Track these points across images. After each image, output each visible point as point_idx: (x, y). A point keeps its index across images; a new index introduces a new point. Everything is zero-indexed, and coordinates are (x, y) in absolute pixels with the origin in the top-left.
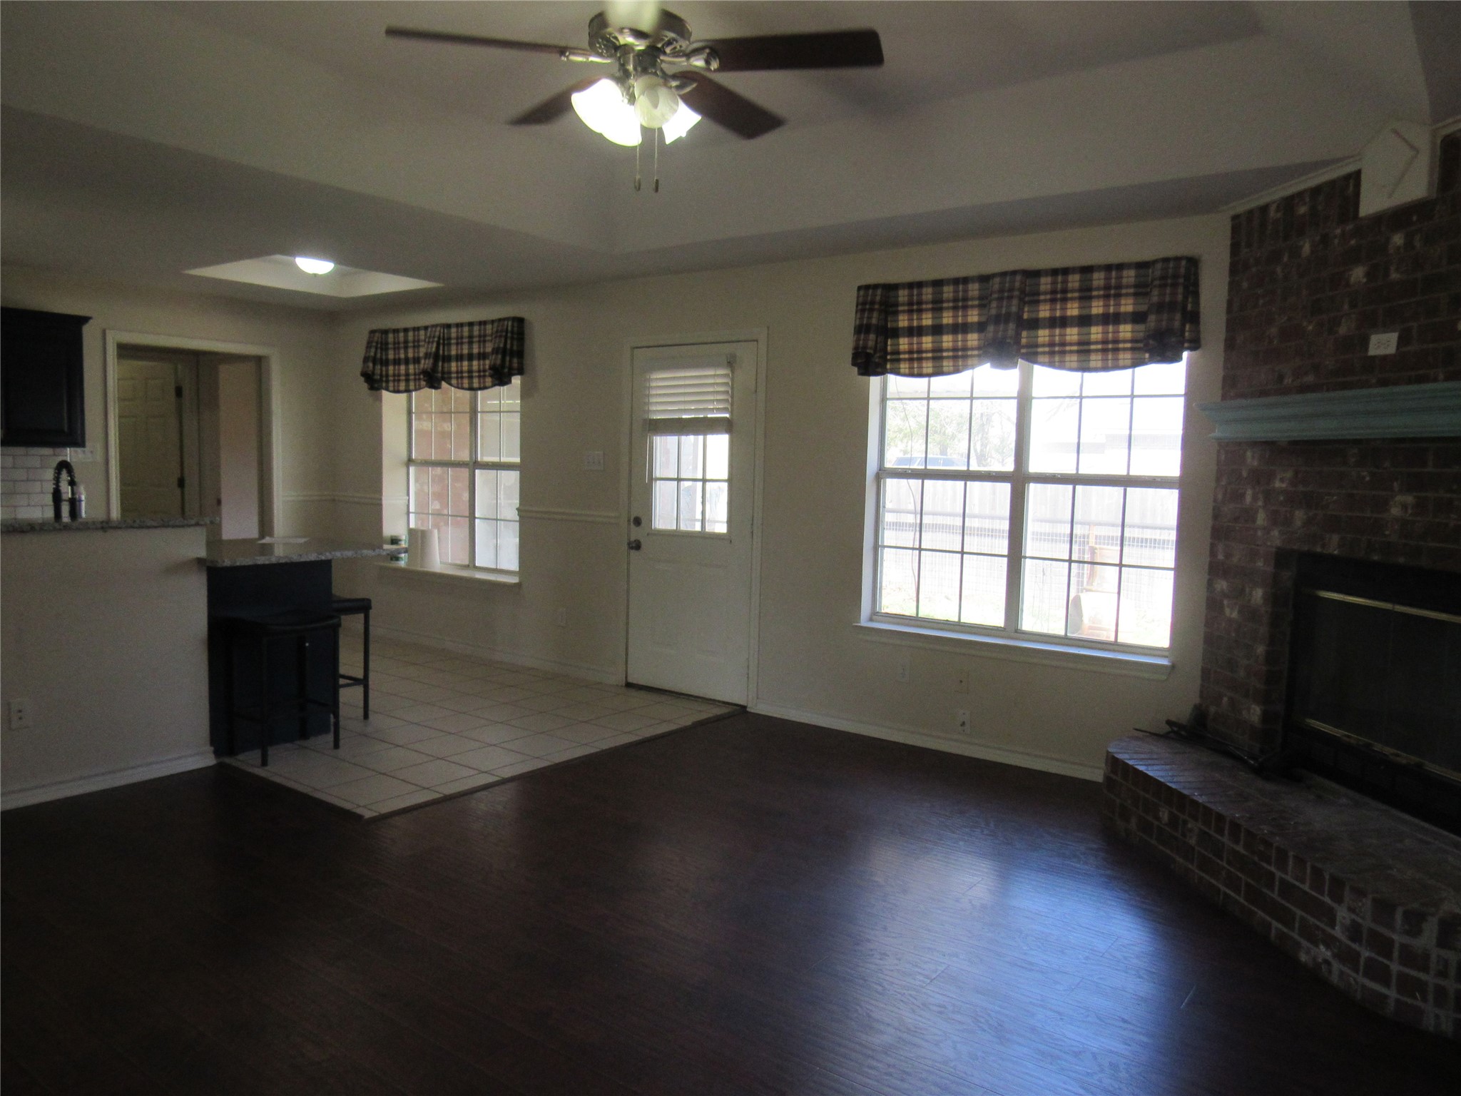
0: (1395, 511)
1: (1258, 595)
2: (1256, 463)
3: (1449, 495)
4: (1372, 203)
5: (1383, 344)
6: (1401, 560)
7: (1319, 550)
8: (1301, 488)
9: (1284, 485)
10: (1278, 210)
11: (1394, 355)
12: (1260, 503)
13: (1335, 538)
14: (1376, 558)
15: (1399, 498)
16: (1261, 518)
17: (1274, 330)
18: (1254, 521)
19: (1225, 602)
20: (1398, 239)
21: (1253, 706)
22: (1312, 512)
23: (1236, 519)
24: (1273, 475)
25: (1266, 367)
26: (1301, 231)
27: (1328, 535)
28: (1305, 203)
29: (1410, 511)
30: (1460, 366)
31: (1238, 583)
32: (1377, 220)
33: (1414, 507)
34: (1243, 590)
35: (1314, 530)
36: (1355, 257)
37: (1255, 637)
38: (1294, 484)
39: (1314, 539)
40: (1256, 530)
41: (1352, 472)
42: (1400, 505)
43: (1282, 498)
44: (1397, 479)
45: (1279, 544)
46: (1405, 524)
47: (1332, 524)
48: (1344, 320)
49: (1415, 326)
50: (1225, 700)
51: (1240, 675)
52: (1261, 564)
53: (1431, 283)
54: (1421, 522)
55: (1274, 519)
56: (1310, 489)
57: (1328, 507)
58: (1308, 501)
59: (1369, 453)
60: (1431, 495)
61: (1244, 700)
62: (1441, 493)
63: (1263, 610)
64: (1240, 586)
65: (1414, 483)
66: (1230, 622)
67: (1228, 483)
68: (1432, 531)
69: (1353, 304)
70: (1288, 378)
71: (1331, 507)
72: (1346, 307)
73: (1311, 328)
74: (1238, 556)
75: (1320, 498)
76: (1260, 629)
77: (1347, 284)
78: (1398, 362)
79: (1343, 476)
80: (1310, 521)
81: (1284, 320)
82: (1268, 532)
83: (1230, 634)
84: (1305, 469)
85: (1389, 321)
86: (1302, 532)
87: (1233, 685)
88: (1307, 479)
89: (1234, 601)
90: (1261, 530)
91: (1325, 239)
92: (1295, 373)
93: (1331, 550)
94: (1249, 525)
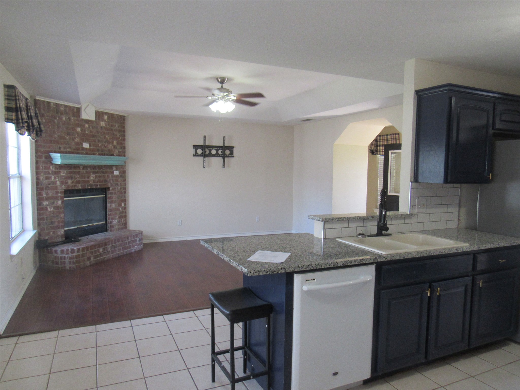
0: (92, 178)
1: (60, 202)
2: (54, 169)
5: (86, 145)
6: (94, 187)
7: (76, 188)
8: (69, 175)
9: (64, 175)
10: (54, 105)
11: (89, 148)
12: (57, 179)
16: (58, 183)
17: (56, 136)
18: (56, 184)
19: (48, 207)
20: (87, 125)
21: (61, 230)
22: (73, 180)
23: (49, 184)
24: (60, 172)
25: (55, 145)
26: (62, 114)
27: (78, 185)
28: (63, 107)
29: (94, 178)
30: (100, 152)
31: (52, 201)
32: (82, 120)
33: (95, 177)
34: (54, 202)
35: (74, 184)
36: (78, 125)
37: (59, 213)
38: (67, 174)
39: (74, 186)
40: (57, 187)
41: (82, 171)
42: (92, 177)
43: (64, 178)
44: (91, 172)
45: (65, 189)
46: (94, 180)
47: (78, 182)
48: (76, 138)
49: (92, 143)
50: (51, 233)
51: (56, 224)
52: (59, 195)
53: (94, 136)
54: (97, 180)
55: (62, 183)
56: (72, 175)
57: (77, 179)
58: (71, 178)
59: (85, 167)
60: (98, 175)
61: (58, 230)
62: (100, 174)
63: (62, 206)
64: (53, 202)
65: (95, 173)
66: (50, 212)
67: (44, 175)
68: (99, 181)
69: (78, 136)
70: (62, 149)
71: (78, 178)
72: (77, 136)
73: (67, 138)
74: (51, 194)
75: (75, 177)
76: (61, 211)
77: (76, 131)
78: (89, 150)
79: (79, 172)
80: (73, 182)
81: (59, 134)
82: (61, 186)
83: (51, 215)
84: (69, 170)
85: (87, 141)
86: (71, 185)
87: (54, 228)
88: (70, 173)
89: (51, 206)
90: (59, 186)
91: (69, 119)
92: (65, 148)
93: (79, 188)
94: (54, 185)
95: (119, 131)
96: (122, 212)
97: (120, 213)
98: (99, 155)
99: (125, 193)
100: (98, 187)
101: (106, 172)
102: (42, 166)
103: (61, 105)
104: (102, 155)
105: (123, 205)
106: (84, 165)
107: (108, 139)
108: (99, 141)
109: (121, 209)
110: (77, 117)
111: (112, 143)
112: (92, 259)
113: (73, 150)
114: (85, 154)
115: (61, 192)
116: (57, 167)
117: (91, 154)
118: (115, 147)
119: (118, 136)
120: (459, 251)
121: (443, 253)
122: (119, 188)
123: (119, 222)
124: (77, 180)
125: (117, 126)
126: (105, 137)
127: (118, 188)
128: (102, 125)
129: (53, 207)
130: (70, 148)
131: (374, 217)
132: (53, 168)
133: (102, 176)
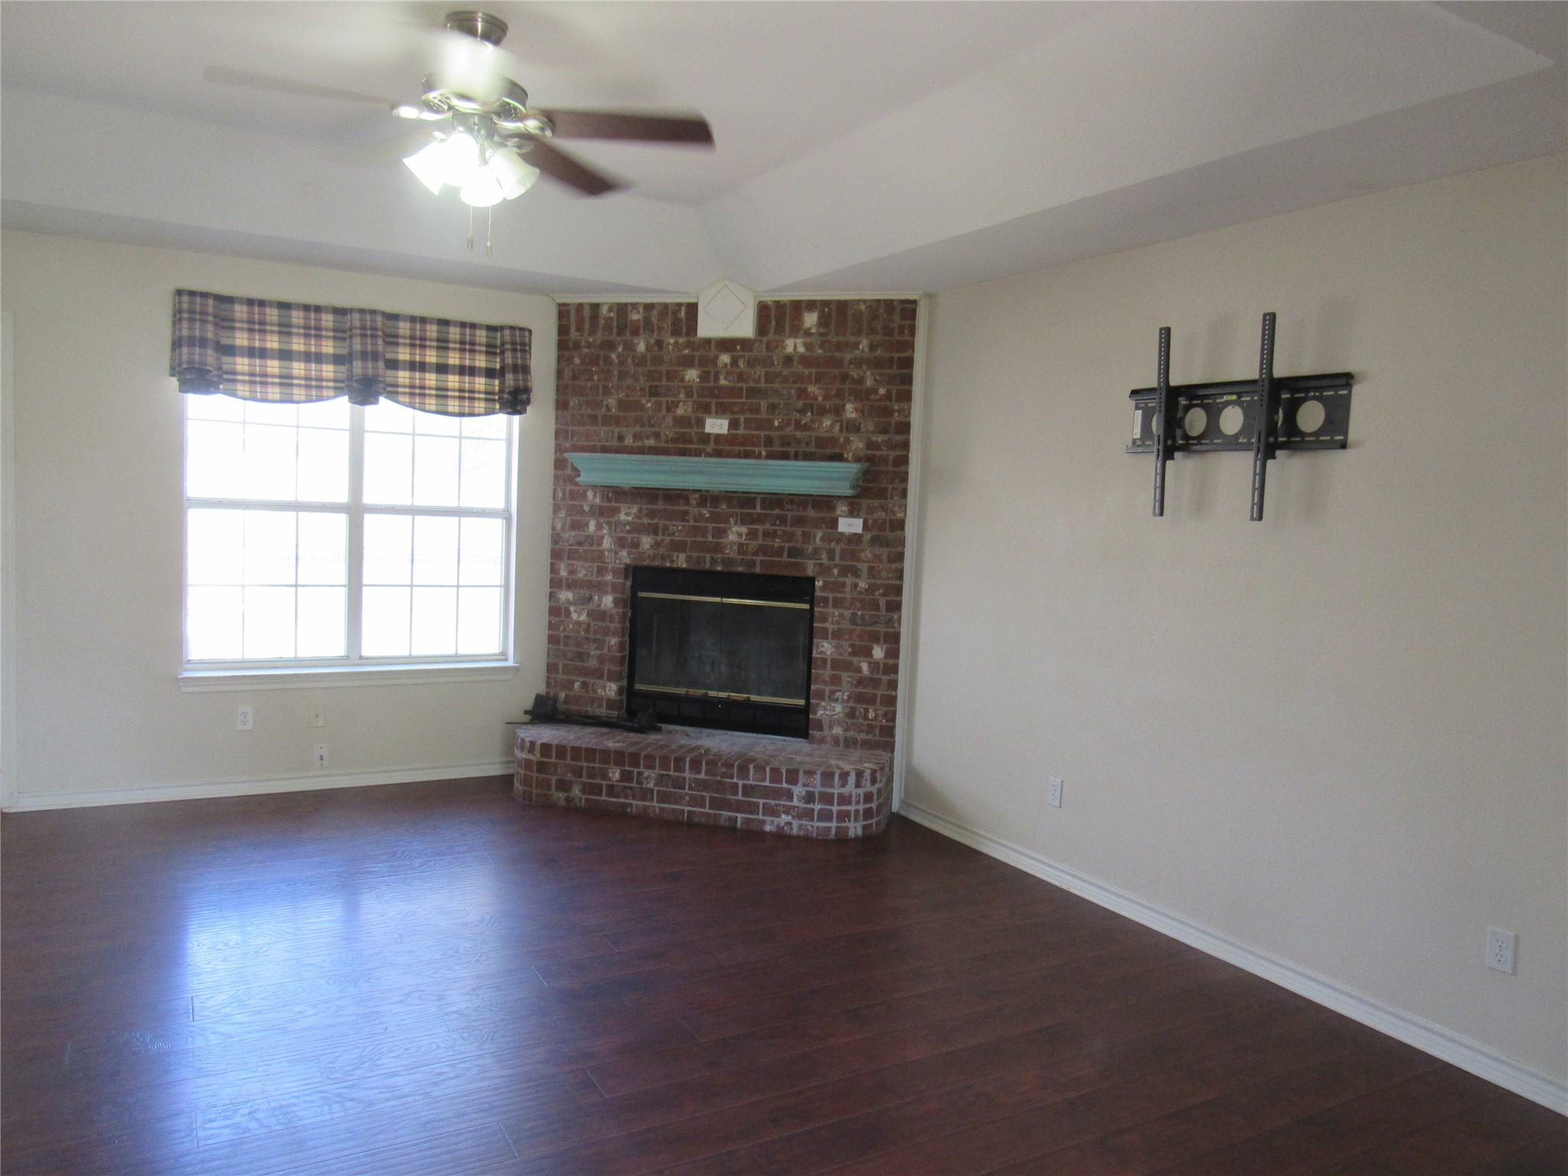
0: (732, 537)
1: (608, 601)
2: (598, 501)
3: (773, 528)
4: (708, 328)
5: (717, 425)
6: (740, 569)
7: (668, 565)
8: (646, 521)
9: (630, 519)
10: (610, 310)
11: (727, 435)
12: (605, 531)
13: (682, 556)
14: (719, 568)
15: (734, 529)
16: (607, 543)
17: (612, 401)
18: (600, 544)
19: (572, 609)
20: (725, 358)
21: (608, 684)
22: (659, 538)
23: (580, 544)
24: (617, 510)
25: (605, 428)
26: (635, 332)
27: (675, 554)
28: (639, 313)
29: (744, 537)
30: (777, 448)
31: (585, 593)
32: (707, 342)
33: (747, 535)
34: (590, 598)
35: (661, 550)
36: (688, 363)
37: (606, 632)
38: (639, 518)
39: (663, 557)
40: (602, 552)
41: (694, 511)
42: (736, 533)
43: (628, 528)
44: (732, 516)
45: (628, 562)
46: (741, 546)
47: (678, 546)
48: (681, 404)
49: (742, 418)
50: (577, 685)
51: (593, 663)
52: (609, 577)
53: (753, 392)
54: (754, 544)
55: (621, 543)
56: (656, 521)
57: (674, 534)
58: (654, 530)
59: (707, 498)
60: (760, 527)
61: (598, 682)
62: (768, 526)
63: (614, 611)
64: (587, 595)
65: (745, 520)
66: (579, 623)
67: (567, 515)
68: (762, 550)
69: (689, 395)
70: (629, 441)
71: (677, 534)
72: (682, 396)
73: (649, 405)
74: (583, 572)
75: (666, 528)
76: (612, 626)
77: (682, 380)
78: (729, 439)
79: (686, 513)
80: (657, 544)
81: (622, 395)
82: (616, 553)
83: (579, 633)
84: (649, 507)
85: (722, 410)
86: (651, 552)
87: (585, 672)
88: (651, 514)
89: (582, 607)
90: (608, 551)
91: (659, 344)
92: (636, 437)
93: (679, 565)
94: (594, 548)
95: (877, 364)
96: (874, 683)
97: (860, 682)
98: (771, 456)
99: (895, 607)
100: (758, 570)
101: (799, 521)
102: (564, 491)
103: (634, 306)
104: (785, 456)
105: (878, 653)
106: (707, 491)
107: (815, 398)
108: (773, 408)
109: (865, 667)
110: (687, 334)
111: (838, 411)
112: (576, 791)
113: (667, 442)
114: (711, 455)
116: (608, 494)
117: (738, 456)
118: (853, 427)
119: (869, 383)
122: (863, 585)
123: (851, 714)
124: (672, 538)
125: (864, 344)
126: (802, 393)
127: (856, 586)
128: (790, 349)
129: (586, 611)
130: (657, 435)
132: (595, 496)
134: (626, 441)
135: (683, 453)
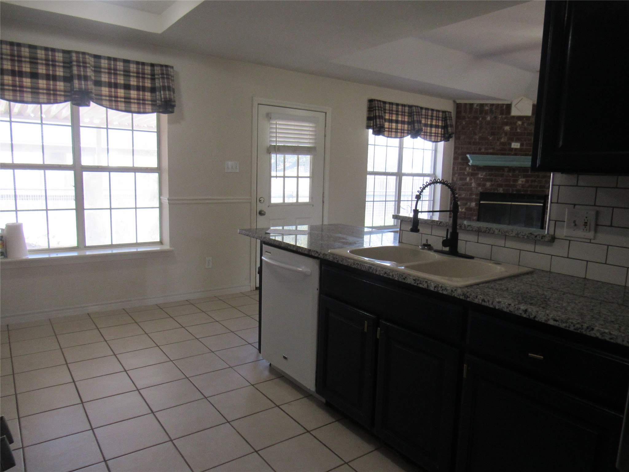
0: (520, 182)
1: (473, 204)
2: (470, 171)
3: (535, 179)
4: (515, 112)
5: (516, 145)
6: (522, 193)
7: (496, 192)
9: (482, 177)
10: (477, 106)
11: (519, 148)
12: (473, 181)
13: (501, 189)
14: (515, 193)
15: (521, 180)
16: (474, 185)
17: (477, 137)
18: (471, 185)
19: (459, 207)
20: (520, 123)
22: (493, 183)
23: (464, 185)
24: (477, 174)
25: (474, 146)
26: (486, 113)
27: (499, 188)
28: (488, 107)
29: (524, 182)
31: (464, 202)
32: (514, 117)
34: (466, 204)
35: (494, 187)
36: (506, 124)
37: (472, 215)
38: (486, 176)
39: (494, 189)
40: (472, 188)
41: (506, 173)
42: (521, 181)
43: (482, 180)
44: (520, 175)
45: (482, 191)
46: (523, 185)
47: (500, 186)
48: (503, 138)
49: (525, 143)
52: (474, 196)
53: (529, 134)
54: (527, 185)
55: (479, 185)
56: (492, 177)
58: (491, 180)
59: (512, 169)
60: (530, 179)
62: (532, 178)
63: (475, 208)
65: (524, 177)
66: (462, 212)
67: (458, 176)
68: (531, 186)
69: (506, 135)
70: (483, 150)
71: (500, 181)
72: (503, 135)
73: (491, 138)
74: (464, 195)
75: (496, 179)
76: (474, 213)
77: (504, 129)
78: (520, 150)
79: (503, 174)
80: (492, 185)
81: (480, 135)
82: (477, 188)
83: (462, 215)
84: (490, 173)
85: (517, 140)
86: (490, 188)
88: (490, 175)
89: (463, 207)
90: (474, 188)
91: (496, 118)
92: (486, 149)
93: (500, 192)
94: (469, 187)
100: (529, 193)
101: (544, 177)
102: (457, 168)
103: (487, 104)
106: (511, 167)
110: (507, 115)
113: (497, 151)
114: (513, 155)
115: (476, 195)
116: (474, 168)
117: (523, 155)
120: (421, 286)
121: (391, 277)
124: (498, 183)
129: (465, 208)
130: (493, 148)
131: (463, 226)
132: (469, 169)
133: (537, 181)
134: (482, 150)
135: (503, 154)
